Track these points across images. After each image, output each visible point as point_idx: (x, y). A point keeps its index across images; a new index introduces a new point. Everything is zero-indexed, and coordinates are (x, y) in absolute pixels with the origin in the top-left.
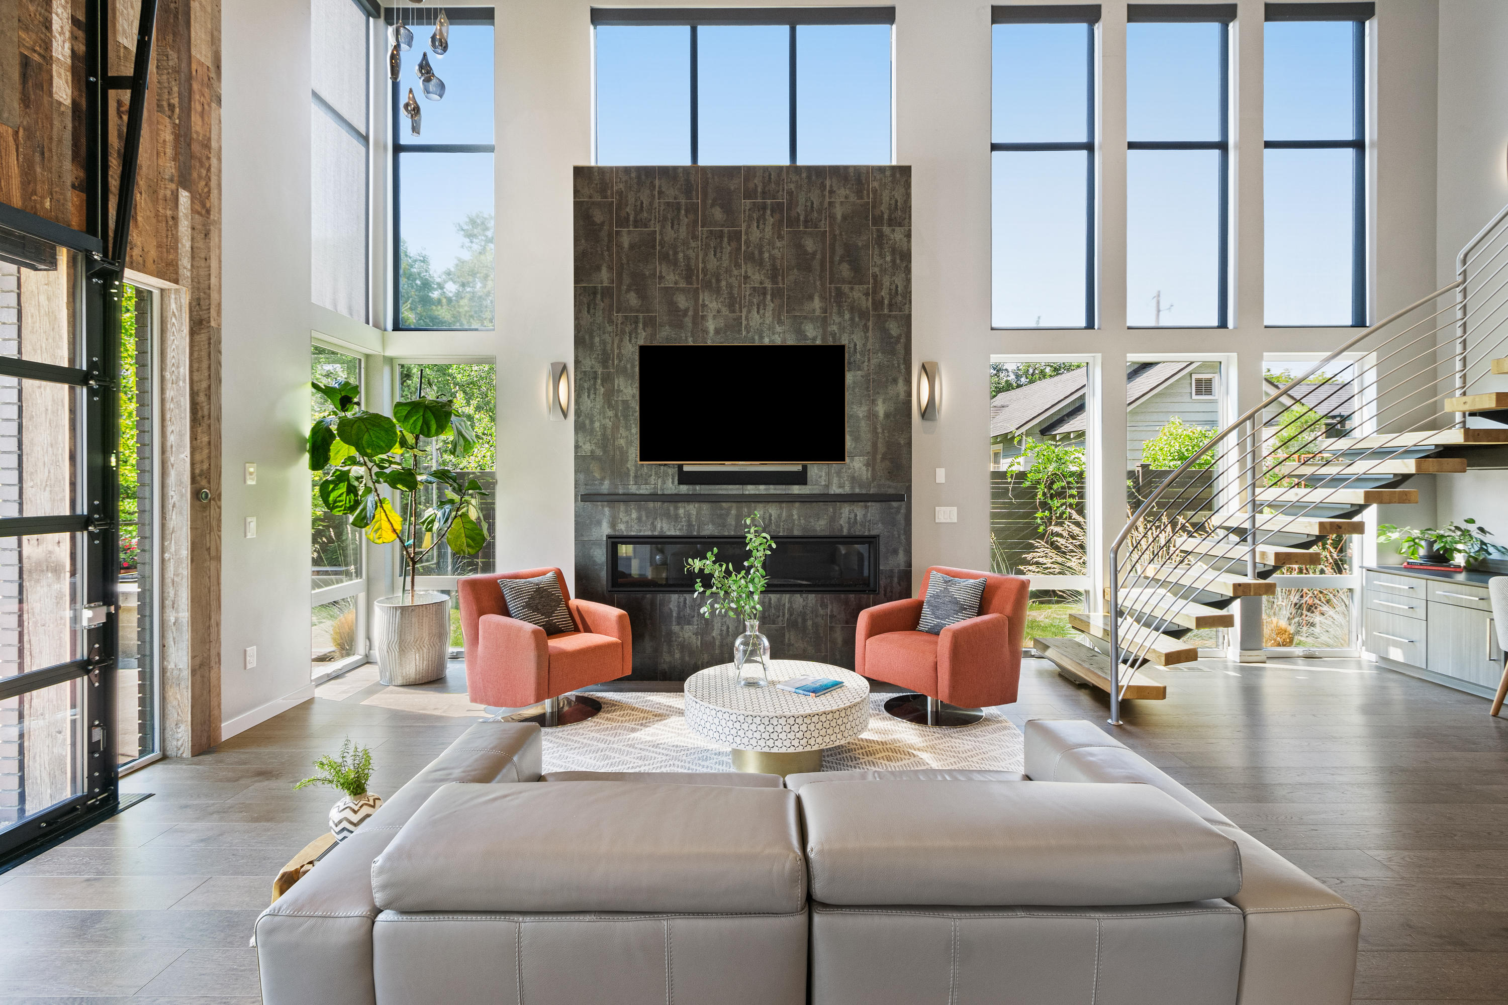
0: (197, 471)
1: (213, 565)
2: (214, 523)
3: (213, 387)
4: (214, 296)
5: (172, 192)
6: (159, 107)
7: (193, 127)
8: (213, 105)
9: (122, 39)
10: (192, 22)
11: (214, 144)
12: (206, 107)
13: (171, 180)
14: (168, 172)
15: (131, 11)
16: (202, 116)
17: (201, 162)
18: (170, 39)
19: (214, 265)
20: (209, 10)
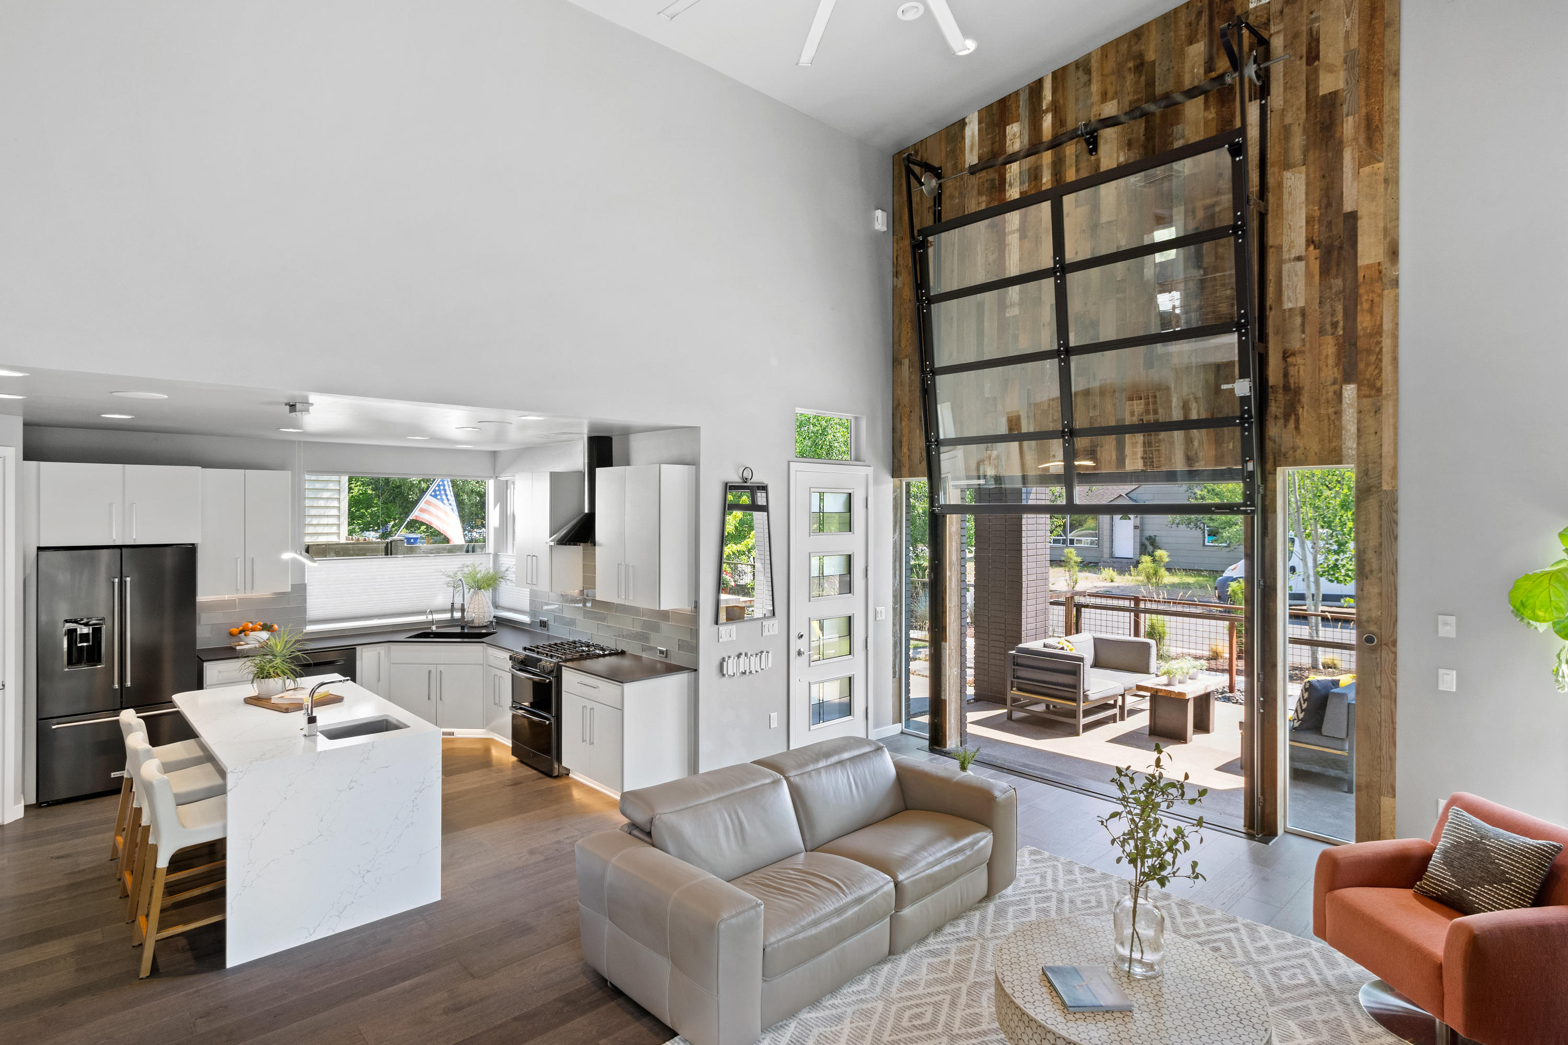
0: (1363, 618)
2: (1387, 666)
4: (1387, 462)
5: (1335, 393)
6: (1322, 332)
7: (1359, 327)
8: (1386, 292)
9: (1287, 305)
10: (1359, 238)
11: (1387, 326)
12: (1376, 300)
13: (1334, 383)
14: (1330, 380)
15: (1295, 279)
16: (1371, 311)
17: (1369, 352)
18: (1333, 272)
19: (1387, 434)
20: (1382, 210)
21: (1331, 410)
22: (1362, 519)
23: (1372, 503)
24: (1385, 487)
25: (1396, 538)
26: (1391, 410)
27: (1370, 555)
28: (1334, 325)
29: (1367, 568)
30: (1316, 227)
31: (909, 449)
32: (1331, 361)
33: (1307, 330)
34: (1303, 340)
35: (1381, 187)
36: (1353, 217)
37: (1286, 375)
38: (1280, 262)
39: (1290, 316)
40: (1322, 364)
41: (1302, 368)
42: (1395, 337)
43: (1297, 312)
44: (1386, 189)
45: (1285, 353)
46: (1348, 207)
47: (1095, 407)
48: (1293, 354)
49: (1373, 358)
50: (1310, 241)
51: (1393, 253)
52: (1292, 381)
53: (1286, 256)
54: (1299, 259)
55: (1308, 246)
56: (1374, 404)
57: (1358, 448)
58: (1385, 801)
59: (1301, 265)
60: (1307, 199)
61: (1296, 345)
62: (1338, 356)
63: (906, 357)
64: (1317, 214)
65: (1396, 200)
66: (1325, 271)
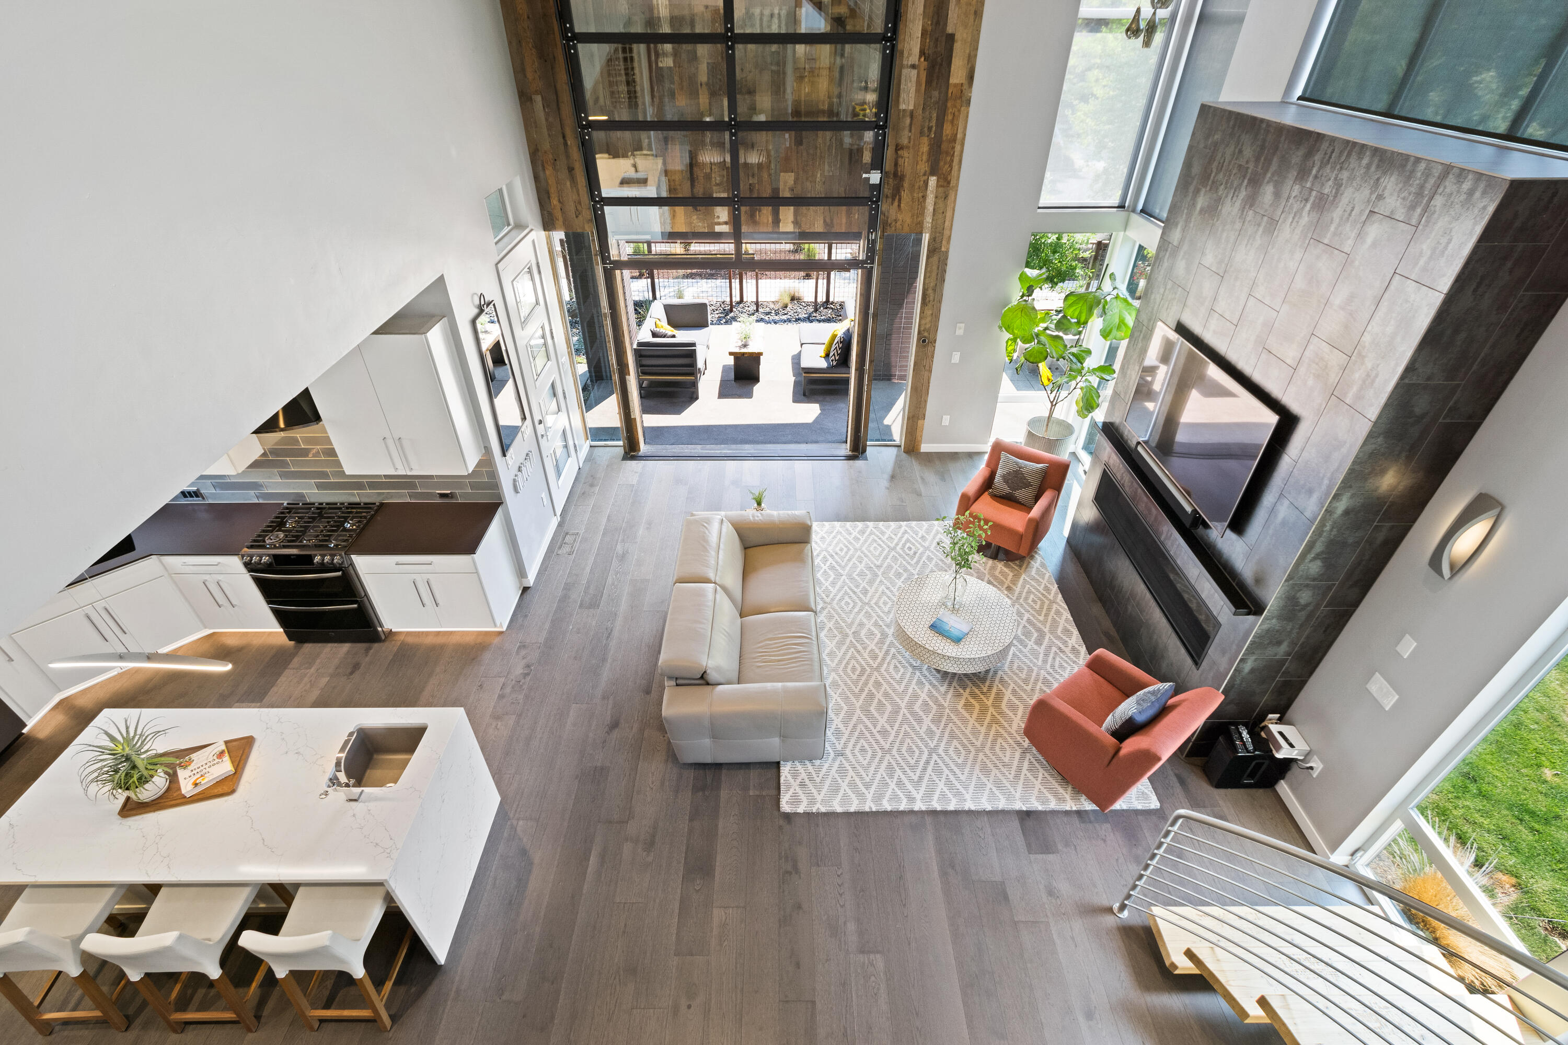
0: (922, 329)
1: (926, 374)
2: (930, 354)
3: (938, 284)
4: (946, 232)
5: (924, 181)
6: (922, 133)
7: (944, 133)
8: (963, 108)
9: (903, 106)
10: (953, 59)
11: (959, 136)
12: (956, 113)
13: (924, 175)
14: (923, 171)
15: (909, 85)
16: (952, 122)
17: (947, 153)
18: (934, 84)
19: (949, 214)
20: (969, 39)
21: (921, 195)
22: (929, 269)
23: (935, 259)
24: (943, 249)
25: (944, 281)
26: (953, 198)
27: (930, 292)
28: (930, 129)
29: (928, 299)
30: (928, 41)
31: (559, 201)
32: (925, 157)
33: (913, 131)
34: (910, 138)
35: (972, 17)
36: (951, 38)
37: (896, 164)
38: (902, 66)
39: (904, 116)
40: (919, 159)
41: (907, 160)
42: (963, 145)
43: (908, 114)
44: (975, 21)
45: (897, 146)
46: (950, 30)
47: (753, 176)
48: (902, 148)
49: (948, 159)
50: (922, 53)
51: (971, 77)
52: (899, 170)
53: (905, 62)
54: (913, 67)
55: (920, 57)
56: (945, 192)
57: (932, 223)
58: (920, 422)
59: (914, 72)
60: (924, 12)
61: (905, 141)
62: (929, 154)
63: (536, 92)
64: (929, 28)
65: (979, 31)
66: (929, 82)
